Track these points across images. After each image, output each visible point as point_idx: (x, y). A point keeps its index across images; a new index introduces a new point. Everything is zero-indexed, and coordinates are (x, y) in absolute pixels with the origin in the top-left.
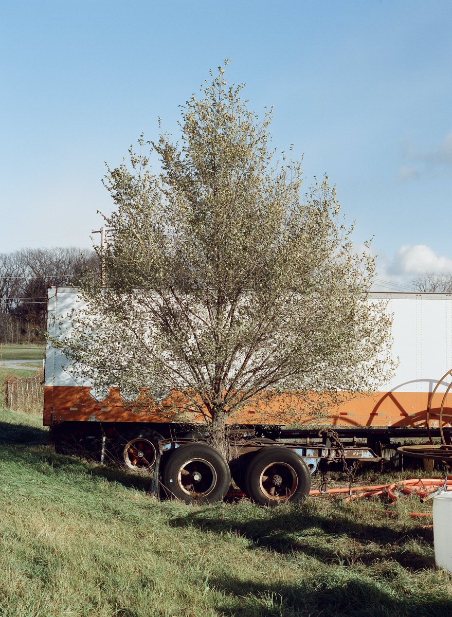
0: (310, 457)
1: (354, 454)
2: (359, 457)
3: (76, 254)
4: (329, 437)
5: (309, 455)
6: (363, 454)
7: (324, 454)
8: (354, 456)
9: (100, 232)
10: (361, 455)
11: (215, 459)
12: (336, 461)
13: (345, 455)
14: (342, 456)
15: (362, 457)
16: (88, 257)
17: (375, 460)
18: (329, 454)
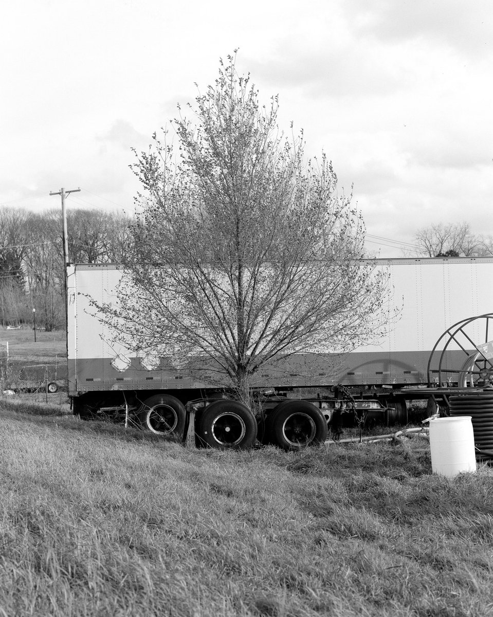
0: (324, 409)
1: (363, 405)
2: (368, 408)
3: (10, 216)
4: (340, 391)
5: (324, 407)
6: (371, 405)
7: (337, 406)
8: (363, 407)
9: (60, 193)
10: (370, 406)
11: (243, 412)
12: (348, 412)
13: (356, 406)
14: (353, 407)
15: (371, 408)
16: (25, 219)
17: (382, 411)
18: (342, 406)
